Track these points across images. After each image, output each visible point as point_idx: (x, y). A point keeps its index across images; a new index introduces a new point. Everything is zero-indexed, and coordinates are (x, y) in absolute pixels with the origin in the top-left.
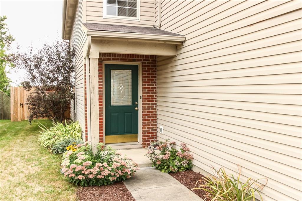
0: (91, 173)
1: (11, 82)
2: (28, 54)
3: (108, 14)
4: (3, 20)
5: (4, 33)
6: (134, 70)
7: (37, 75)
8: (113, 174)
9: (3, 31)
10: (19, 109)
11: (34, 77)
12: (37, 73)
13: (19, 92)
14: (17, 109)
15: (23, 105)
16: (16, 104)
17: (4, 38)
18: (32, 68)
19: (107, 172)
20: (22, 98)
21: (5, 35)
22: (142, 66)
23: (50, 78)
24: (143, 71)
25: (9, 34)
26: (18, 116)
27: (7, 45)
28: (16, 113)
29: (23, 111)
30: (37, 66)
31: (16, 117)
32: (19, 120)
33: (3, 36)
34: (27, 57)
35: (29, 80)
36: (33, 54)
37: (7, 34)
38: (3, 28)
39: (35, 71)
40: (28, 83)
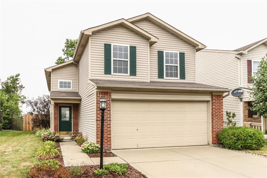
0: (49, 137)
1: (22, 112)
2: (32, 100)
3: (60, 87)
4: (18, 76)
5: (18, 84)
6: (70, 107)
7: (36, 109)
8: (55, 138)
9: (18, 82)
10: (27, 125)
11: (34, 110)
12: (35, 108)
13: (27, 117)
14: (26, 125)
15: (29, 123)
16: (26, 123)
17: (18, 87)
18: (34, 106)
19: (53, 137)
20: (29, 120)
21: (19, 85)
22: (73, 106)
23: (41, 110)
24: (73, 108)
25: (21, 84)
26: (27, 128)
27: (20, 90)
28: (26, 127)
29: (30, 126)
30: (36, 105)
31: (26, 129)
32: (27, 130)
33: (18, 85)
34: (32, 101)
35: (32, 111)
36: (34, 100)
37: (20, 84)
38: (18, 81)
39: (35, 107)
40: (32, 112)
